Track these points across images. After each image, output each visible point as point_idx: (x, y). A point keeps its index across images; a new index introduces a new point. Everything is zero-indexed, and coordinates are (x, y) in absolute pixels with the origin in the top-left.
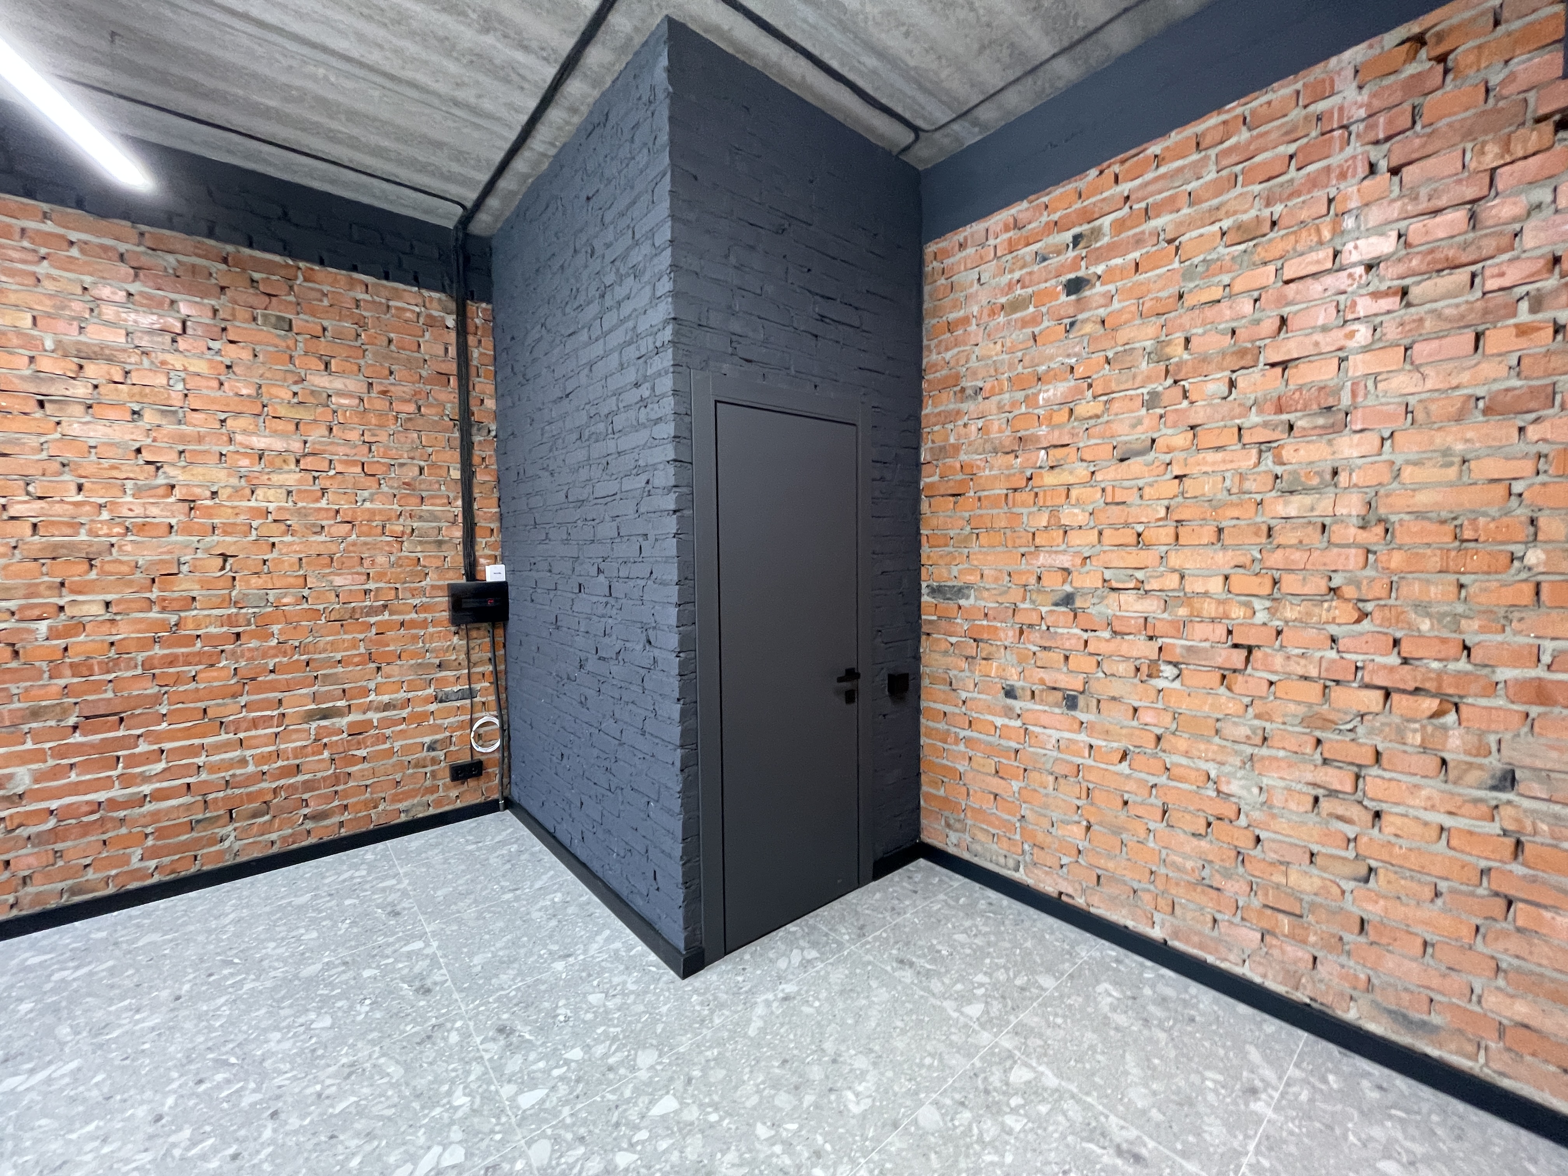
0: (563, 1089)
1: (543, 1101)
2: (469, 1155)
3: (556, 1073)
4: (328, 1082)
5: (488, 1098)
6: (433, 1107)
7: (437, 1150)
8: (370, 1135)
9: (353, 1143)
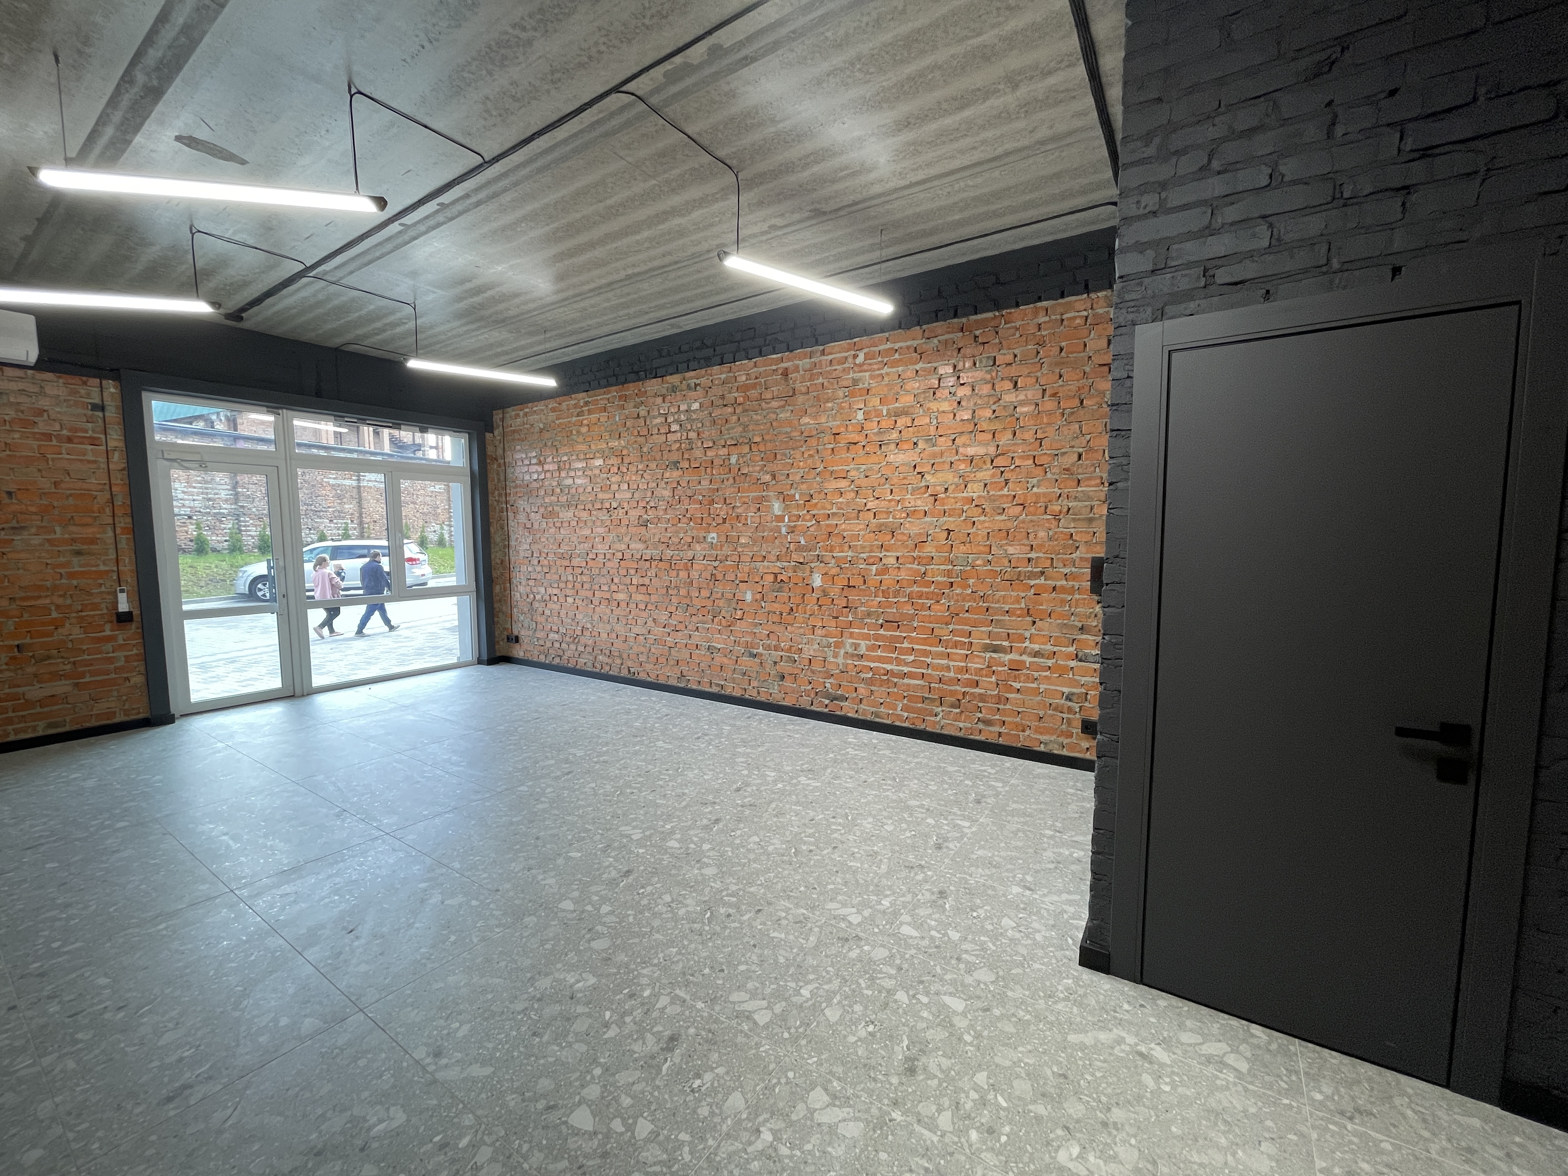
0: (926, 942)
1: (911, 937)
2: (859, 924)
3: (933, 933)
4: (862, 852)
5: (896, 914)
6: (875, 895)
7: (854, 910)
8: (846, 883)
9: (839, 880)
